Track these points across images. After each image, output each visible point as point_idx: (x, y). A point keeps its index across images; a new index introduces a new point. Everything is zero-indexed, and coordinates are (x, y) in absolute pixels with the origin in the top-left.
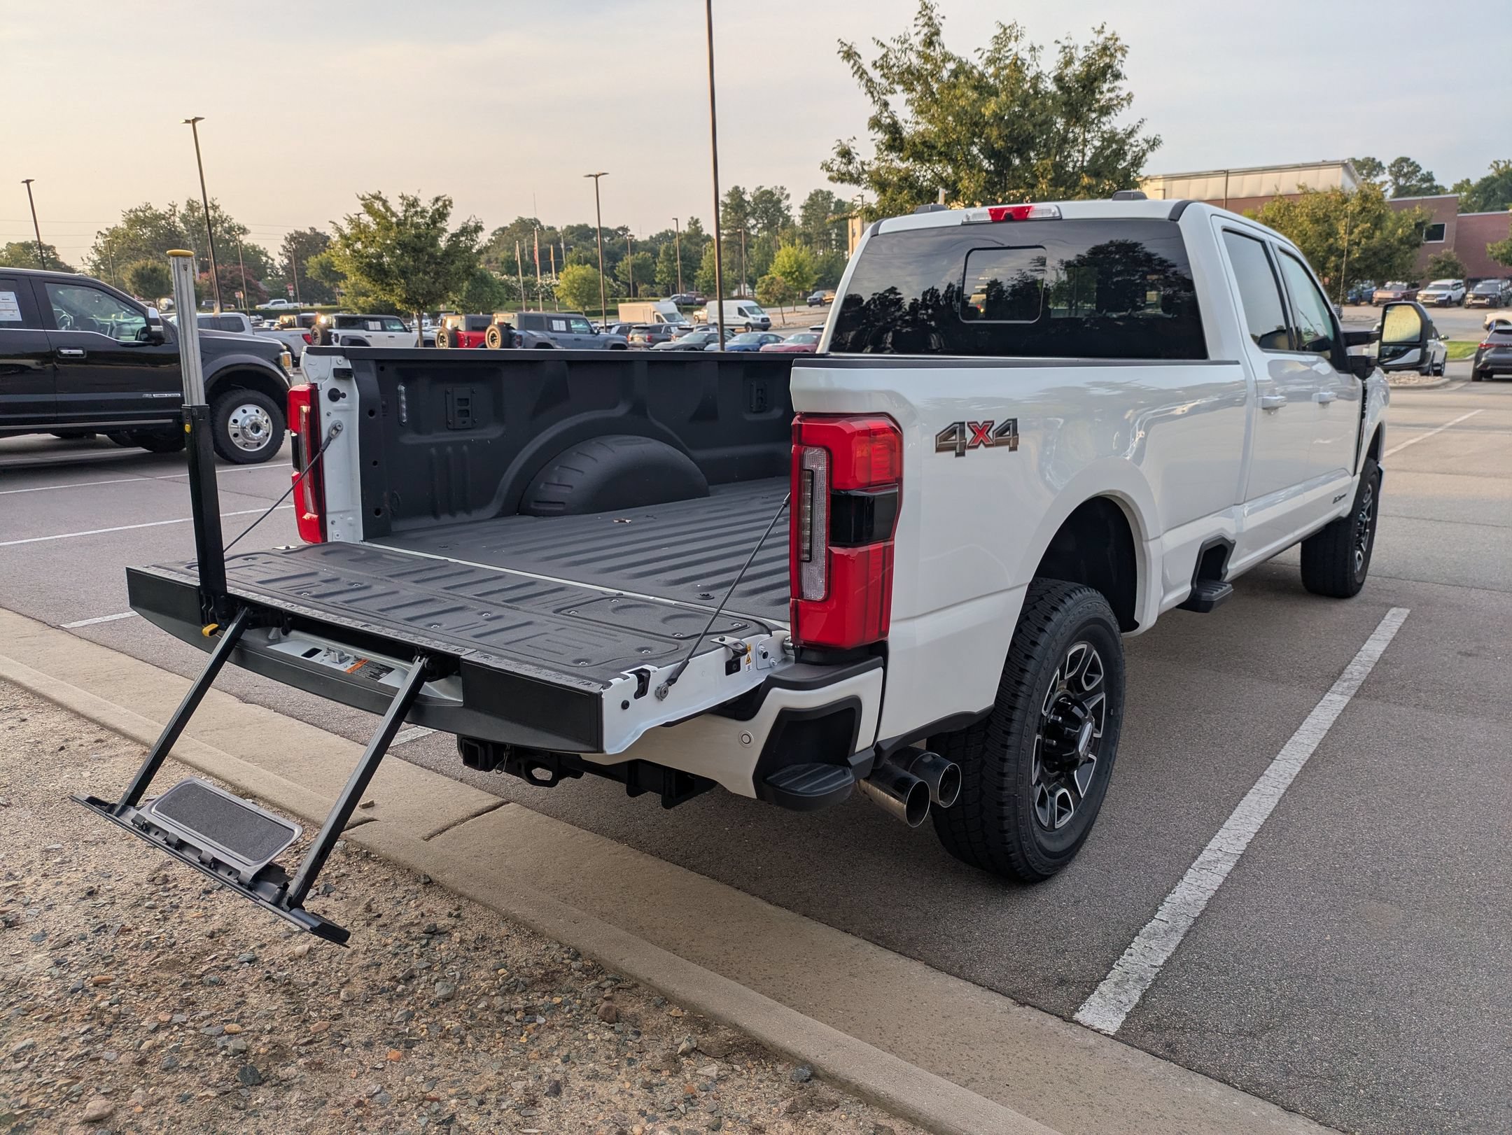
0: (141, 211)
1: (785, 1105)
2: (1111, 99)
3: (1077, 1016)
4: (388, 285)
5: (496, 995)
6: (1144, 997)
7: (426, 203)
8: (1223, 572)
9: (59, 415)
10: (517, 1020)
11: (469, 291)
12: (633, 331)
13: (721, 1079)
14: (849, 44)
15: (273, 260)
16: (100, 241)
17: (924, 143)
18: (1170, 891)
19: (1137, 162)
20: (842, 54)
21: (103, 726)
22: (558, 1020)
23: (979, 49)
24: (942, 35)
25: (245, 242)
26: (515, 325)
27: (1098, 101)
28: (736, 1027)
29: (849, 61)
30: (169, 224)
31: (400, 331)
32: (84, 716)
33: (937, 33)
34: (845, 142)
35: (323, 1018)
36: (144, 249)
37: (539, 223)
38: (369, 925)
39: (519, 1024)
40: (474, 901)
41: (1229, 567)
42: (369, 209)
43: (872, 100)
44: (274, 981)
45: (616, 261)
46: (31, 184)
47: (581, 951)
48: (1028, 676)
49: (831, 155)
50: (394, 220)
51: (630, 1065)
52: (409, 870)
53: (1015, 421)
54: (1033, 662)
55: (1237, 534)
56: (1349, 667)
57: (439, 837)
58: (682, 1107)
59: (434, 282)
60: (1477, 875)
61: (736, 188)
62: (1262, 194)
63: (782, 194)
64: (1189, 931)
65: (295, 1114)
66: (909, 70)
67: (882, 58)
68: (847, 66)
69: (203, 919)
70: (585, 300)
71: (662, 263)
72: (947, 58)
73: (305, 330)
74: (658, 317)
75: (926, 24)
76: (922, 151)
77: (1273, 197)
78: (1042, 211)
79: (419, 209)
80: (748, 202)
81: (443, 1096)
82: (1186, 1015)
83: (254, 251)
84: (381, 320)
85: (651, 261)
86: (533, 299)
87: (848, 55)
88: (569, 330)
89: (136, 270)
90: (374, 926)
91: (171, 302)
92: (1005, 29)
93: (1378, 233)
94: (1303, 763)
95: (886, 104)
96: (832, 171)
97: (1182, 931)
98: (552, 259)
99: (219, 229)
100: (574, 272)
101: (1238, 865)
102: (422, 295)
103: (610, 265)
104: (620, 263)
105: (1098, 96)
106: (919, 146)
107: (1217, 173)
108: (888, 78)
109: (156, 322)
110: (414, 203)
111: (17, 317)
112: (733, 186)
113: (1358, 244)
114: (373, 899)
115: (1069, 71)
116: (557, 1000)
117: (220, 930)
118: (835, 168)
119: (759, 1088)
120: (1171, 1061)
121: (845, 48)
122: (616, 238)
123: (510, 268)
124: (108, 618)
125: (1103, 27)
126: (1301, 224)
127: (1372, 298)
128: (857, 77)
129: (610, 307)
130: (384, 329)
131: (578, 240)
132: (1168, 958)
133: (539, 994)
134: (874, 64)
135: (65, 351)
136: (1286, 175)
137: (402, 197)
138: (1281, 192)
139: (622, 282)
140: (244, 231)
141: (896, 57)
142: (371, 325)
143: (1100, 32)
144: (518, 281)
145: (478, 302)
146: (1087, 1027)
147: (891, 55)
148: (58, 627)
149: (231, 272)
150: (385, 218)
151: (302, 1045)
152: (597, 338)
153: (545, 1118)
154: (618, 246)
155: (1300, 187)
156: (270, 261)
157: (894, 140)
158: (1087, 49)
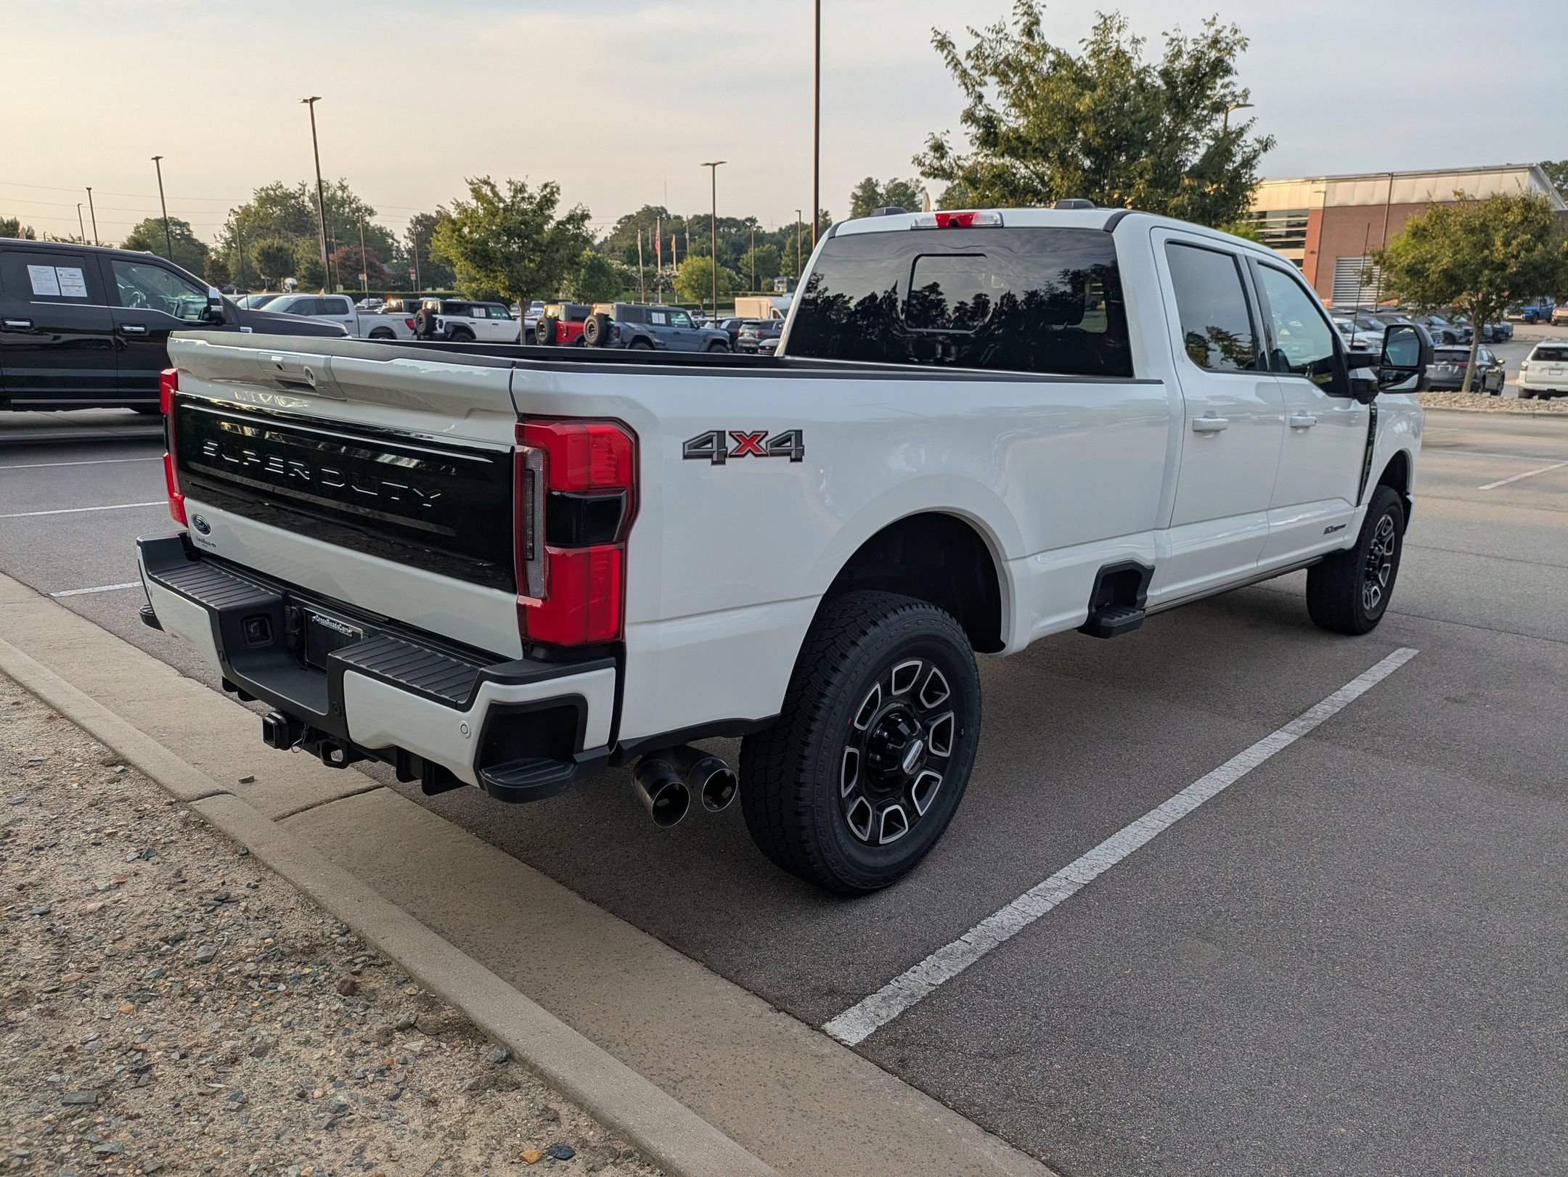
0: (272, 189)
1: (469, 1082)
2: (1225, 96)
3: (828, 1026)
4: (492, 271)
5: (251, 961)
6: (903, 1014)
7: (534, 189)
8: (1139, 598)
9: (120, 390)
10: (260, 986)
11: (585, 280)
12: (744, 325)
13: (423, 1055)
14: (943, 33)
15: (399, 242)
16: (232, 219)
17: (1019, 138)
18: (991, 913)
19: (1248, 163)
20: (935, 44)
21: (27, 690)
22: (300, 988)
23: (1083, 40)
24: (1041, 24)
25: (372, 224)
26: (613, 316)
27: (1209, 97)
28: (458, 1008)
29: (942, 51)
30: (298, 203)
31: (505, 318)
32: (13, 679)
33: (1037, 23)
34: (938, 135)
35: (78, 969)
36: (273, 227)
37: (666, 211)
38: (169, 889)
39: (260, 989)
40: (278, 874)
41: (1149, 593)
42: (477, 194)
43: (965, 92)
44: (52, 934)
45: (741, 253)
46: (160, 161)
47: (352, 928)
48: (832, 688)
49: (923, 149)
50: (501, 205)
51: (344, 1034)
52: (233, 841)
53: (799, 433)
54: (839, 675)
55: (1157, 560)
56: (1318, 705)
57: (301, 814)
58: (370, 1077)
59: (538, 270)
60: (1325, 922)
61: (869, 180)
62: (1414, 201)
63: (918, 187)
64: (987, 954)
65: (5, 1053)
66: (1006, 61)
67: (976, 48)
68: (941, 56)
69: (22, 873)
70: (703, 293)
71: (788, 256)
72: (1046, 49)
73: (408, 315)
74: (775, 313)
75: (1025, 13)
76: (1018, 146)
77: (1426, 203)
78: (985, 218)
79: (526, 195)
80: (881, 195)
81: (152, 1047)
82: (937, 1032)
83: (381, 233)
84: (486, 307)
85: (776, 254)
86: (654, 290)
87: (942, 44)
88: (669, 323)
89: (263, 249)
90: (173, 891)
91: (295, 283)
92: (1105, 20)
93: (1540, 246)
94: (1206, 798)
95: (980, 97)
96: (924, 165)
97: (979, 954)
98: (674, 249)
99: (347, 210)
100: (693, 262)
101: (1076, 895)
102: (526, 283)
103: (733, 257)
104: (744, 256)
105: (1209, 92)
106: (1013, 142)
107: (1378, 177)
108: (980, 70)
109: (216, 302)
110: (522, 189)
111: (83, 293)
112: (866, 177)
113: (1516, 257)
114: (187, 866)
115: (1177, 65)
116: (307, 971)
117: (30, 884)
118: (927, 163)
119: (454, 1066)
120: (897, 1075)
121: (939, 37)
122: (743, 230)
123: (631, 258)
124: (97, 589)
125: (1214, 19)
126: (1454, 234)
127: (1551, 315)
128: (950, 67)
129: (725, 300)
130: (488, 316)
131: (704, 230)
132: (951, 978)
133: (292, 964)
134: (969, 55)
135: (127, 328)
136: (1443, 180)
137: (510, 182)
138: (1435, 199)
139: (745, 275)
140: (371, 212)
141: (991, 48)
142: (476, 311)
143: (1211, 24)
144: (639, 271)
145: (594, 292)
146: (831, 1037)
147: (986, 45)
148: (48, 596)
149: (356, 254)
150: (492, 203)
151: (46, 992)
152: (696, 332)
153: (238, 1076)
154: (744, 237)
155: (1456, 193)
156: (396, 244)
157: (989, 134)
158: (1195, 42)
